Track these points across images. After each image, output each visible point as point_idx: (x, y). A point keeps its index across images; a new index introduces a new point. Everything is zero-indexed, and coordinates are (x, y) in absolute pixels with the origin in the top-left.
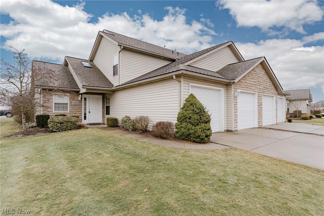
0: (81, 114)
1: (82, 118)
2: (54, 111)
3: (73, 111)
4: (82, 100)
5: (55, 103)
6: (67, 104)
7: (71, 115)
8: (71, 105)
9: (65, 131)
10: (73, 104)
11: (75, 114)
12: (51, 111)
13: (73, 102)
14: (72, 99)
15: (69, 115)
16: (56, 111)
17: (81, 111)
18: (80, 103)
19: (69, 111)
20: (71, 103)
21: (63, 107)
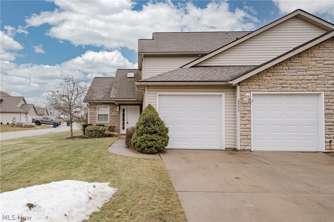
0: (120, 124)
1: (120, 128)
2: (97, 122)
3: (112, 121)
4: (120, 111)
5: (98, 115)
6: (108, 115)
7: (111, 125)
8: (111, 116)
9: (94, 138)
10: (112, 115)
11: (114, 124)
12: (95, 122)
13: (112, 113)
14: (112, 110)
15: (109, 125)
16: (99, 122)
17: (120, 122)
18: (119, 114)
19: (109, 121)
20: (111, 114)
21: (105, 118)
